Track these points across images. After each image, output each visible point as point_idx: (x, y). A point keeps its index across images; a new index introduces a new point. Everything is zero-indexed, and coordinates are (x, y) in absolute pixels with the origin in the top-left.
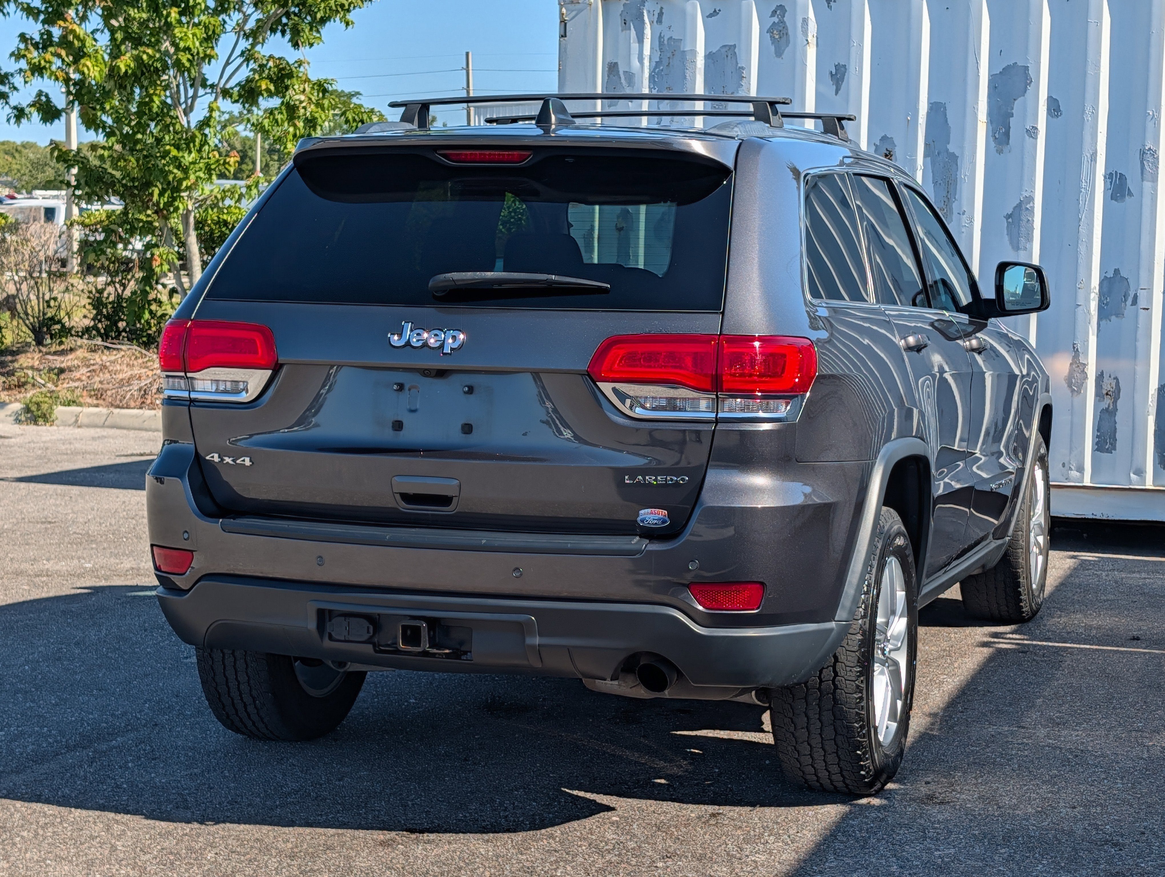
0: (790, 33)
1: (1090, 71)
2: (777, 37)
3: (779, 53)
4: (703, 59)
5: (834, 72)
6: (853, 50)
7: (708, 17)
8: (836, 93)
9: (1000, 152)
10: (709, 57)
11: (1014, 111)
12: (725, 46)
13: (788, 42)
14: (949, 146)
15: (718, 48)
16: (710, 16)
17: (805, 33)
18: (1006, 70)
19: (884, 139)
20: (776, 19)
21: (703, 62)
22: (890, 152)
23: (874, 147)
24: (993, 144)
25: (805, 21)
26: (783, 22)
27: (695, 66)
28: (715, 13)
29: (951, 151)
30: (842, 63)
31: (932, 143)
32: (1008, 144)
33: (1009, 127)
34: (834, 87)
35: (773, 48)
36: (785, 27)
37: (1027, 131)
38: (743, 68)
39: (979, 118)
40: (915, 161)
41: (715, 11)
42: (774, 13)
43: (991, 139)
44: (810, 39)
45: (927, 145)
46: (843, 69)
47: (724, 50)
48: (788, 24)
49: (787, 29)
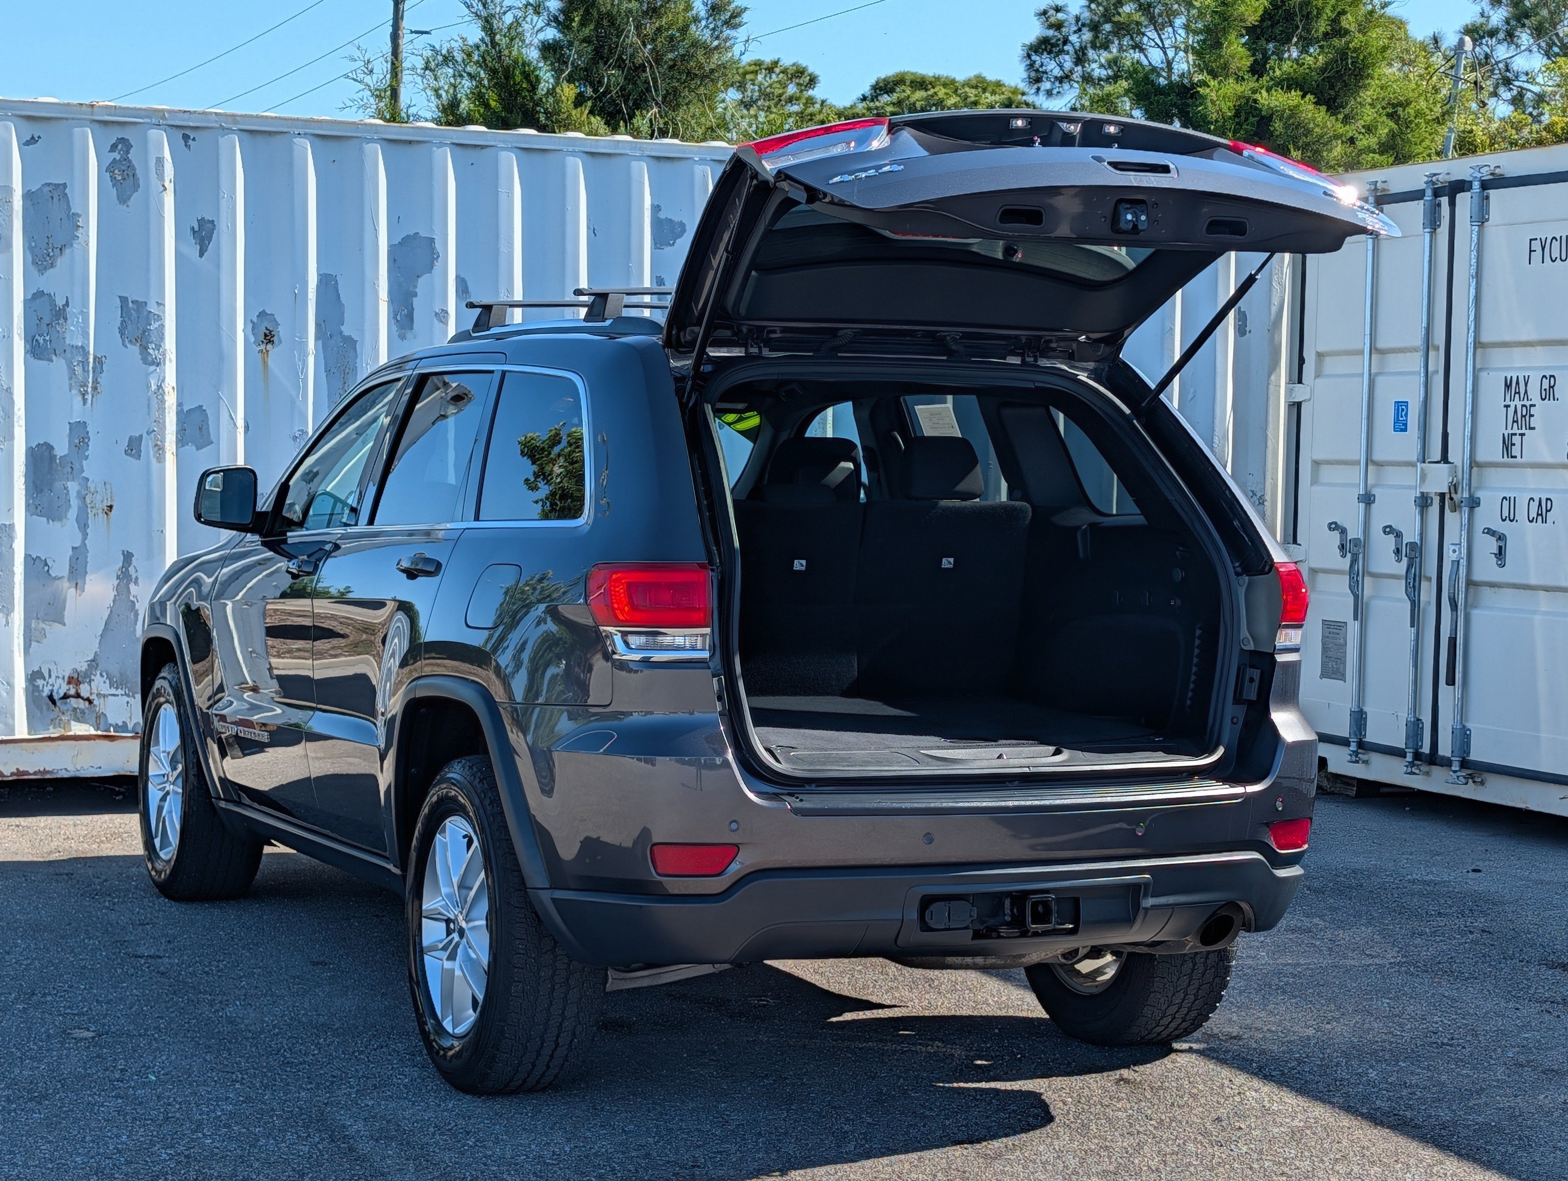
0: (138, 172)
1: (503, 249)
2: (119, 178)
3: (123, 199)
4: (20, 198)
5: (196, 228)
6: (223, 204)
7: (24, 144)
8: (201, 255)
9: (403, 337)
10: (28, 196)
11: (417, 290)
12: (48, 184)
13: (136, 187)
14: (343, 328)
15: (39, 186)
16: (27, 143)
17: (161, 176)
18: (406, 240)
19: (262, 314)
20: (116, 155)
21: (21, 203)
22: (270, 332)
23: (251, 325)
24: (395, 328)
25: (160, 161)
26: (126, 159)
27: (12, 207)
28: (33, 140)
29: (346, 333)
30: (208, 217)
31: (322, 323)
32: (412, 329)
33: (413, 309)
34: (198, 247)
35: (114, 192)
36: (130, 166)
37: (436, 314)
38: (79, 215)
39: (381, 297)
40: (306, 344)
41: (33, 138)
42: (114, 148)
43: (393, 322)
44: (167, 184)
45: (318, 325)
46: (210, 225)
47: (48, 189)
48: (135, 163)
49: (134, 169)
